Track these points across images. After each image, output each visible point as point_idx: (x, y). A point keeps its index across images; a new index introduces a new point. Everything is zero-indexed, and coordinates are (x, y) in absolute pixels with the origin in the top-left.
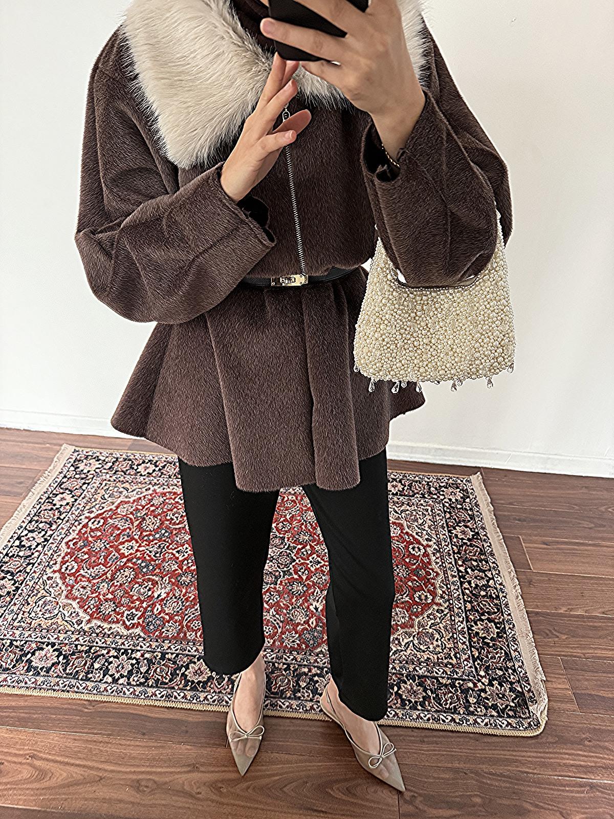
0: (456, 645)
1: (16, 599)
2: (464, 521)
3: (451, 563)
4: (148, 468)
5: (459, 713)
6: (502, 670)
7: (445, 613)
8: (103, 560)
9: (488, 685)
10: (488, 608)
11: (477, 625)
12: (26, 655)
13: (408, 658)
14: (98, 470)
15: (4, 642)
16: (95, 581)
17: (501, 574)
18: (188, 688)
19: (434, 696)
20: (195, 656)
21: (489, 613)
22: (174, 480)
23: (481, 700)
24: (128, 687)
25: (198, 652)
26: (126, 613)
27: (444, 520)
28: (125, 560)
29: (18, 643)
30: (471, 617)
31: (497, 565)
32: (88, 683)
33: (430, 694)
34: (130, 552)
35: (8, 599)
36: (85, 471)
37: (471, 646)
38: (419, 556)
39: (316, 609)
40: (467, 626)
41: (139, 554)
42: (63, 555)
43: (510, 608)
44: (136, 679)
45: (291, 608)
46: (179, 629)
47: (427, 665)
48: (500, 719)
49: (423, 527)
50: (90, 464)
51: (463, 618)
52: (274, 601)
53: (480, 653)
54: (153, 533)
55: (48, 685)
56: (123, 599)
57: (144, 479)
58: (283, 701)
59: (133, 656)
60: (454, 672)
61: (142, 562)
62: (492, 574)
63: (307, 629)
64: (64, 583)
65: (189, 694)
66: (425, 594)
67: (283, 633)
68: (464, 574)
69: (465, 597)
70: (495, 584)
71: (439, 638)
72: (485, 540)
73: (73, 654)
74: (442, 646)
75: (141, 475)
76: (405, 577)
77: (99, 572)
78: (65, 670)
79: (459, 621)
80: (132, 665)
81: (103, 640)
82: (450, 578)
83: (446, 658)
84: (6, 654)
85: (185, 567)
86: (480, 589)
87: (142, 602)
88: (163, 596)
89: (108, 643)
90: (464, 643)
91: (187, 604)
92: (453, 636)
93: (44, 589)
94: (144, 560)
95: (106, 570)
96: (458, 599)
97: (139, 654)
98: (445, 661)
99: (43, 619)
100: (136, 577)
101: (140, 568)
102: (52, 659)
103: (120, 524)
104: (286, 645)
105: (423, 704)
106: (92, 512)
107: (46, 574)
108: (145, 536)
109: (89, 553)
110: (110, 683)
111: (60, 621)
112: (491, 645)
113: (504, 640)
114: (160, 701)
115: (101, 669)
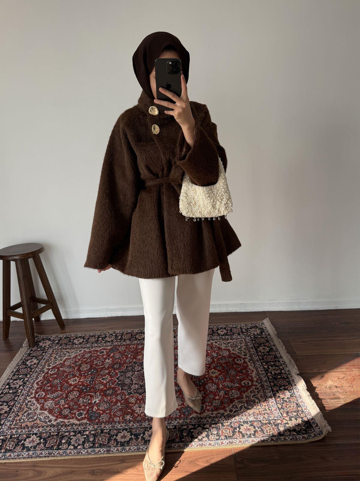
0: (268, 403)
1: (11, 414)
2: (263, 343)
3: (259, 365)
4: (79, 340)
5: (275, 436)
6: (295, 412)
7: (260, 389)
8: (60, 389)
9: (289, 420)
10: (283, 384)
11: (278, 392)
12: (20, 441)
14: (51, 345)
15: (7, 436)
16: (56, 400)
17: (288, 366)
18: (119, 445)
19: (260, 429)
20: (120, 429)
21: (284, 386)
22: (95, 344)
23: (286, 428)
24: (84, 450)
25: (122, 427)
26: (77, 413)
27: (252, 344)
28: (72, 387)
29: (15, 436)
30: (274, 389)
31: (285, 362)
32: (59, 451)
33: (257, 428)
34: (75, 383)
35: (6, 415)
36: (43, 346)
37: (277, 403)
38: (241, 363)
40: (273, 394)
41: (80, 383)
42: (35, 389)
43: (295, 382)
44: (88, 445)
46: (110, 417)
47: (254, 415)
48: (299, 436)
49: (241, 349)
50: (46, 342)
51: (270, 390)
53: (282, 406)
54: (87, 372)
55: (36, 455)
56: (74, 406)
57: (78, 346)
58: (174, 444)
59: (85, 433)
60: (269, 417)
62: (283, 367)
63: (183, 408)
64: (38, 403)
65: (120, 448)
66: (247, 381)
68: (267, 369)
69: (270, 380)
70: (285, 372)
71: (258, 402)
72: (276, 351)
73: (49, 437)
74: (261, 405)
75: (76, 344)
76: (235, 375)
77: (58, 395)
78: (45, 446)
80: (84, 438)
81: (66, 428)
82: (260, 372)
83: (263, 411)
84: (9, 443)
85: (108, 386)
86: (277, 375)
87: (86, 406)
88: (97, 402)
89: (69, 429)
90: (272, 402)
91: (112, 404)
93: (27, 407)
94: (83, 385)
95: (63, 393)
96: (266, 381)
97: (87, 433)
98: (264, 412)
99: (28, 422)
100: (80, 394)
101: (82, 390)
102: (37, 442)
103: (67, 370)
104: (173, 417)
105: (254, 435)
106: (50, 366)
107: (27, 400)
108: (82, 374)
109: (51, 386)
110: (73, 449)
111: (38, 422)
112: (288, 401)
113: (295, 398)
114: (103, 454)
115: (66, 443)
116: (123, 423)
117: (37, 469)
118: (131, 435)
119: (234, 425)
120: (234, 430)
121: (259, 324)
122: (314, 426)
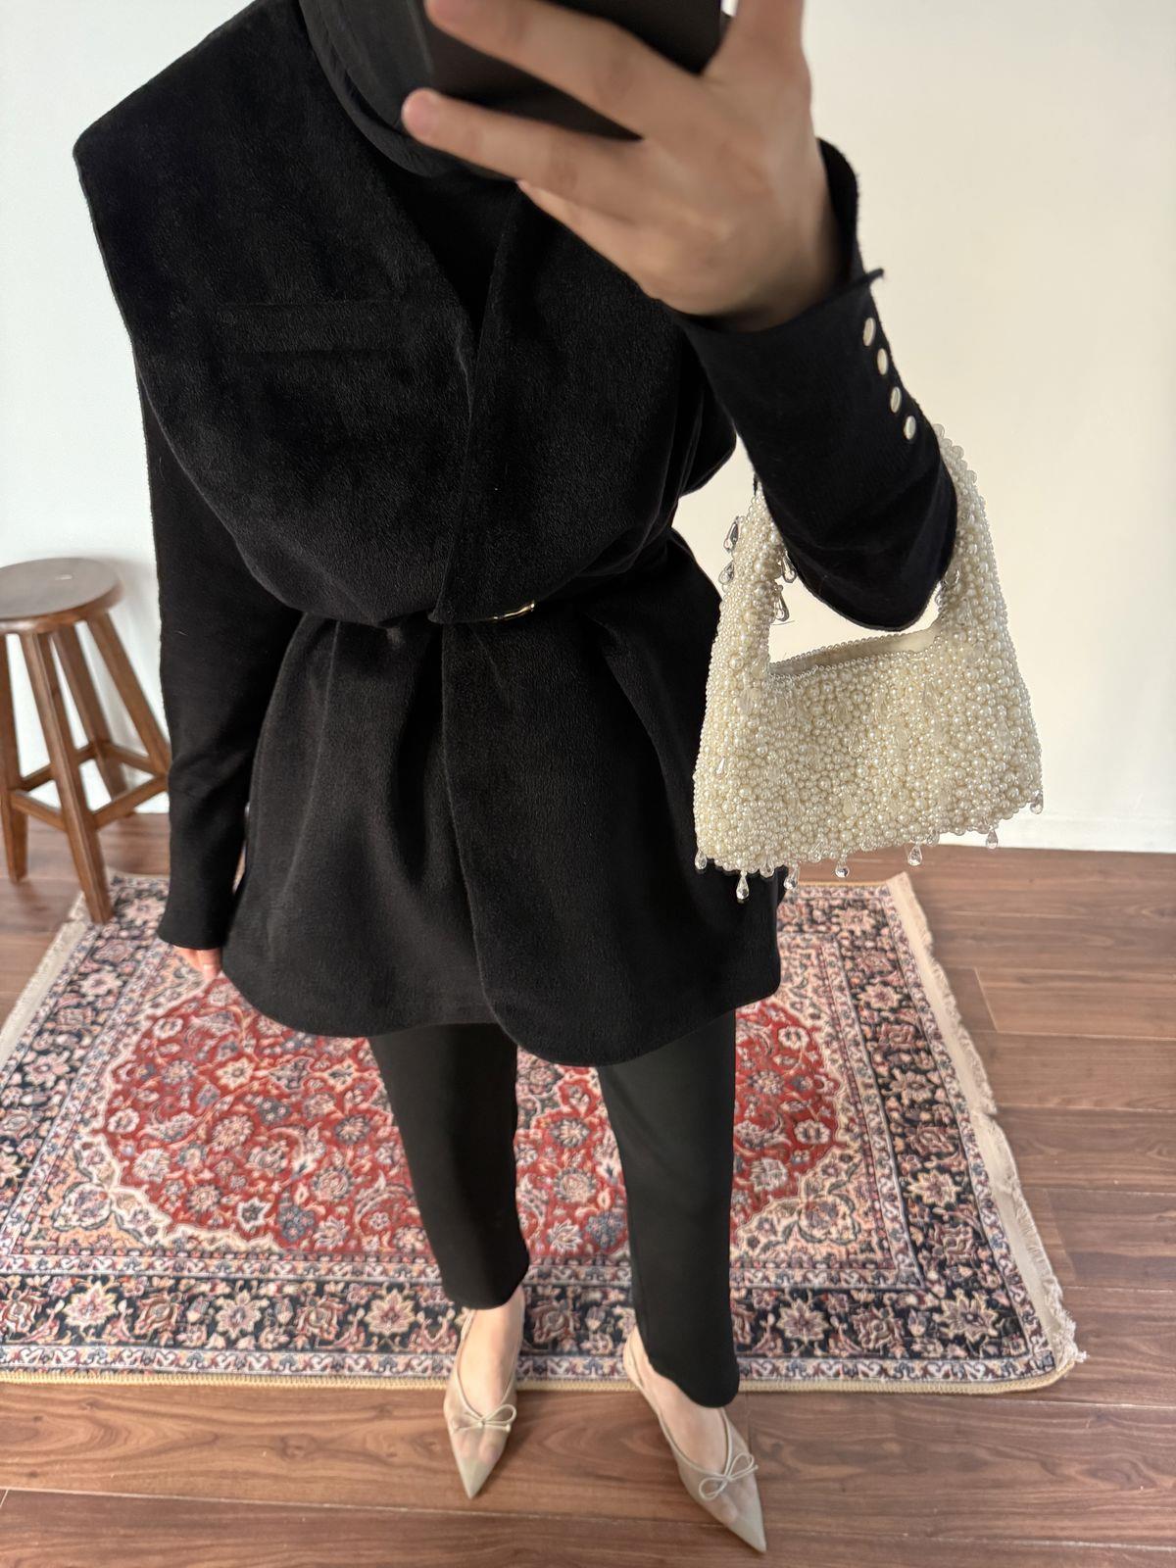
0: (880, 1223)
1: (25, 1192)
2: (881, 973)
5: (894, 1358)
6: (967, 1264)
7: (856, 1160)
8: (188, 1102)
9: (945, 1298)
10: (935, 1146)
11: (915, 1178)
12: (52, 1304)
13: (790, 1258)
15: (9, 1280)
16: (174, 1146)
17: (958, 1075)
18: (374, 1348)
19: (845, 1326)
20: (380, 1285)
21: (939, 1155)
23: (934, 1328)
24: (258, 1354)
25: (387, 1275)
26: (242, 1206)
27: (842, 974)
28: (229, 1099)
29: (37, 1281)
30: (904, 1165)
31: (948, 1057)
32: (177, 1351)
33: (835, 1322)
34: (238, 1082)
35: (9, 1193)
36: (139, 922)
37: (909, 1224)
38: (799, 1051)
39: (610, 1172)
40: (900, 1184)
41: (256, 1086)
42: (108, 1096)
43: (978, 1143)
44: (271, 1337)
45: (560, 1174)
46: (348, 1233)
47: (829, 1267)
48: (973, 1363)
49: (802, 991)
50: (147, 907)
51: (891, 1169)
52: (526, 1161)
53: (926, 1236)
55: (102, 1361)
56: (233, 1178)
58: (556, 1359)
59: (262, 1292)
60: (878, 1277)
61: (265, 1100)
62: (940, 1077)
63: (593, 1214)
64: (115, 1154)
65: (376, 1359)
66: (816, 1126)
67: (548, 1225)
68: (887, 1080)
69: (892, 1125)
70: (947, 1096)
71: (848, 1212)
72: (923, 1009)
73: (145, 1295)
74: (854, 1227)
76: (776, 1095)
77: (181, 1126)
78: (131, 1329)
79: (883, 1176)
80: (262, 1310)
81: (201, 1265)
82: (861, 1090)
83: (862, 1251)
84: (15, 1305)
86: (920, 1107)
87: (270, 1182)
88: (311, 1167)
89: (212, 1269)
90: (895, 1219)
91: (360, 1180)
92: (872, 1208)
93: (77, 1168)
94: (265, 1093)
95: (196, 1121)
97: (271, 1289)
98: (861, 1257)
99: (81, 1230)
100: (254, 1133)
101: (262, 1113)
102: (106, 1309)
103: (217, 1027)
104: (556, 1250)
105: (824, 1345)
106: (156, 1006)
107: (79, 1138)
108: (265, 1048)
109: (159, 1088)
110: (222, 1349)
111: (112, 1230)
112: (946, 1218)
113: (970, 1207)
114: (321, 1376)
115: (201, 1322)
116: (390, 1261)
117: (102, 1415)
118: (416, 1309)
119: (759, 1302)
120: (757, 1320)
121: (872, 893)
122: (1028, 1328)
